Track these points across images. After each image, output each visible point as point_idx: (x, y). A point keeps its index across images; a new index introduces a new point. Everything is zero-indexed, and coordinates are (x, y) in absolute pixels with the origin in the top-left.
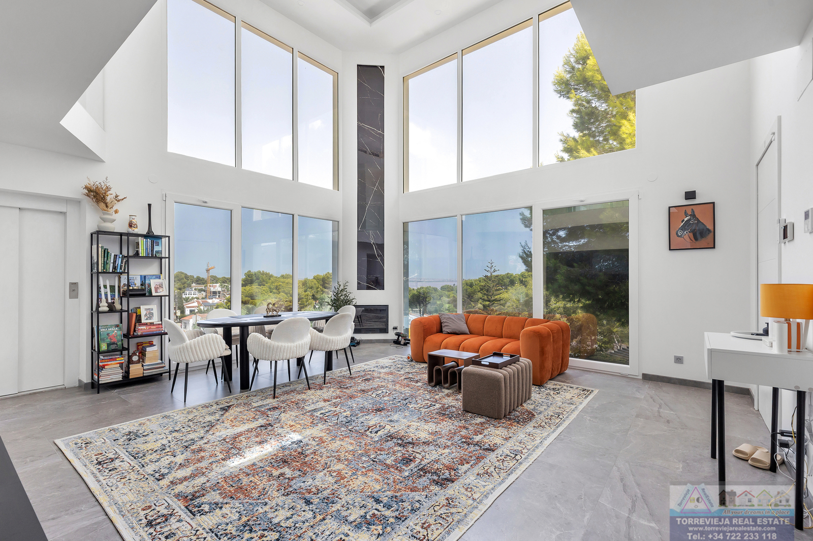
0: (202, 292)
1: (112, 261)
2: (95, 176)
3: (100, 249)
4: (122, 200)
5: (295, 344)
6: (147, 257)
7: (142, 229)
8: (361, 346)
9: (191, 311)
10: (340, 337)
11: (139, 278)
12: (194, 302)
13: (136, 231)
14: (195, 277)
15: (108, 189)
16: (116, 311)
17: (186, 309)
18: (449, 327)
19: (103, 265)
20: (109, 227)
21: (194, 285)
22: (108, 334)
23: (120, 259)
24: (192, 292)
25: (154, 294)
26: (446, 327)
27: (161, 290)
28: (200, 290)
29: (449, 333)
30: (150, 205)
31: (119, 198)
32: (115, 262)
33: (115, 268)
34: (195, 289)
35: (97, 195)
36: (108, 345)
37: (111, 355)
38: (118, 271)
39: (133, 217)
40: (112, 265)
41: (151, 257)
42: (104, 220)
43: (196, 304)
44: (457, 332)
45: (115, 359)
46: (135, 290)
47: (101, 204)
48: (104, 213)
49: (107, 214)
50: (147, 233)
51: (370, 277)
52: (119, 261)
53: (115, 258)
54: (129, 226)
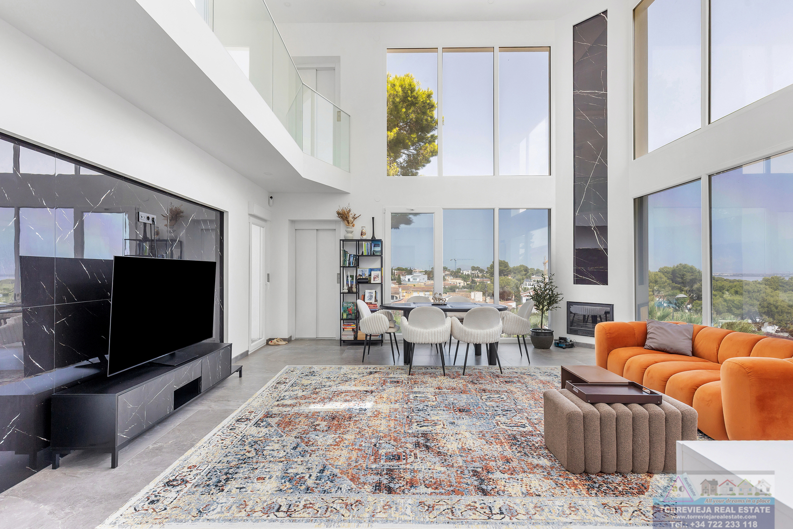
2: (341, 204)
3: (342, 251)
4: (359, 216)
5: (428, 330)
6: (367, 256)
7: (369, 236)
8: (575, 350)
9: (527, 300)
10: (482, 331)
11: (368, 270)
12: (530, 292)
13: (364, 237)
14: (535, 269)
15: (350, 211)
16: (353, 293)
17: (524, 298)
18: (654, 340)
20: (350, 236)
21: (534, 276)
22: (347, 308)
25: (372, 282)
26: (650, 340)
27: (377, 279)
29: (653, 349)
30: (373, 218)
31: (356, 216)
32: (349, 259)
33: (349, 264)
35: (344, 216)
36: (347, 315)
37: (349, 322)
39: (363, 228)
40: (348, 262)
41: (371, 255)
42: (348, 232)
44: (668, 349)
45: (350, 325)
46: (363, 279)
47: (346, 222)
48: (348, 228)
49: (349, 228)
50: (372, 238)
51: (591, 269)
52: (352, 259)
53: (350, 257)
54: (361, 234)
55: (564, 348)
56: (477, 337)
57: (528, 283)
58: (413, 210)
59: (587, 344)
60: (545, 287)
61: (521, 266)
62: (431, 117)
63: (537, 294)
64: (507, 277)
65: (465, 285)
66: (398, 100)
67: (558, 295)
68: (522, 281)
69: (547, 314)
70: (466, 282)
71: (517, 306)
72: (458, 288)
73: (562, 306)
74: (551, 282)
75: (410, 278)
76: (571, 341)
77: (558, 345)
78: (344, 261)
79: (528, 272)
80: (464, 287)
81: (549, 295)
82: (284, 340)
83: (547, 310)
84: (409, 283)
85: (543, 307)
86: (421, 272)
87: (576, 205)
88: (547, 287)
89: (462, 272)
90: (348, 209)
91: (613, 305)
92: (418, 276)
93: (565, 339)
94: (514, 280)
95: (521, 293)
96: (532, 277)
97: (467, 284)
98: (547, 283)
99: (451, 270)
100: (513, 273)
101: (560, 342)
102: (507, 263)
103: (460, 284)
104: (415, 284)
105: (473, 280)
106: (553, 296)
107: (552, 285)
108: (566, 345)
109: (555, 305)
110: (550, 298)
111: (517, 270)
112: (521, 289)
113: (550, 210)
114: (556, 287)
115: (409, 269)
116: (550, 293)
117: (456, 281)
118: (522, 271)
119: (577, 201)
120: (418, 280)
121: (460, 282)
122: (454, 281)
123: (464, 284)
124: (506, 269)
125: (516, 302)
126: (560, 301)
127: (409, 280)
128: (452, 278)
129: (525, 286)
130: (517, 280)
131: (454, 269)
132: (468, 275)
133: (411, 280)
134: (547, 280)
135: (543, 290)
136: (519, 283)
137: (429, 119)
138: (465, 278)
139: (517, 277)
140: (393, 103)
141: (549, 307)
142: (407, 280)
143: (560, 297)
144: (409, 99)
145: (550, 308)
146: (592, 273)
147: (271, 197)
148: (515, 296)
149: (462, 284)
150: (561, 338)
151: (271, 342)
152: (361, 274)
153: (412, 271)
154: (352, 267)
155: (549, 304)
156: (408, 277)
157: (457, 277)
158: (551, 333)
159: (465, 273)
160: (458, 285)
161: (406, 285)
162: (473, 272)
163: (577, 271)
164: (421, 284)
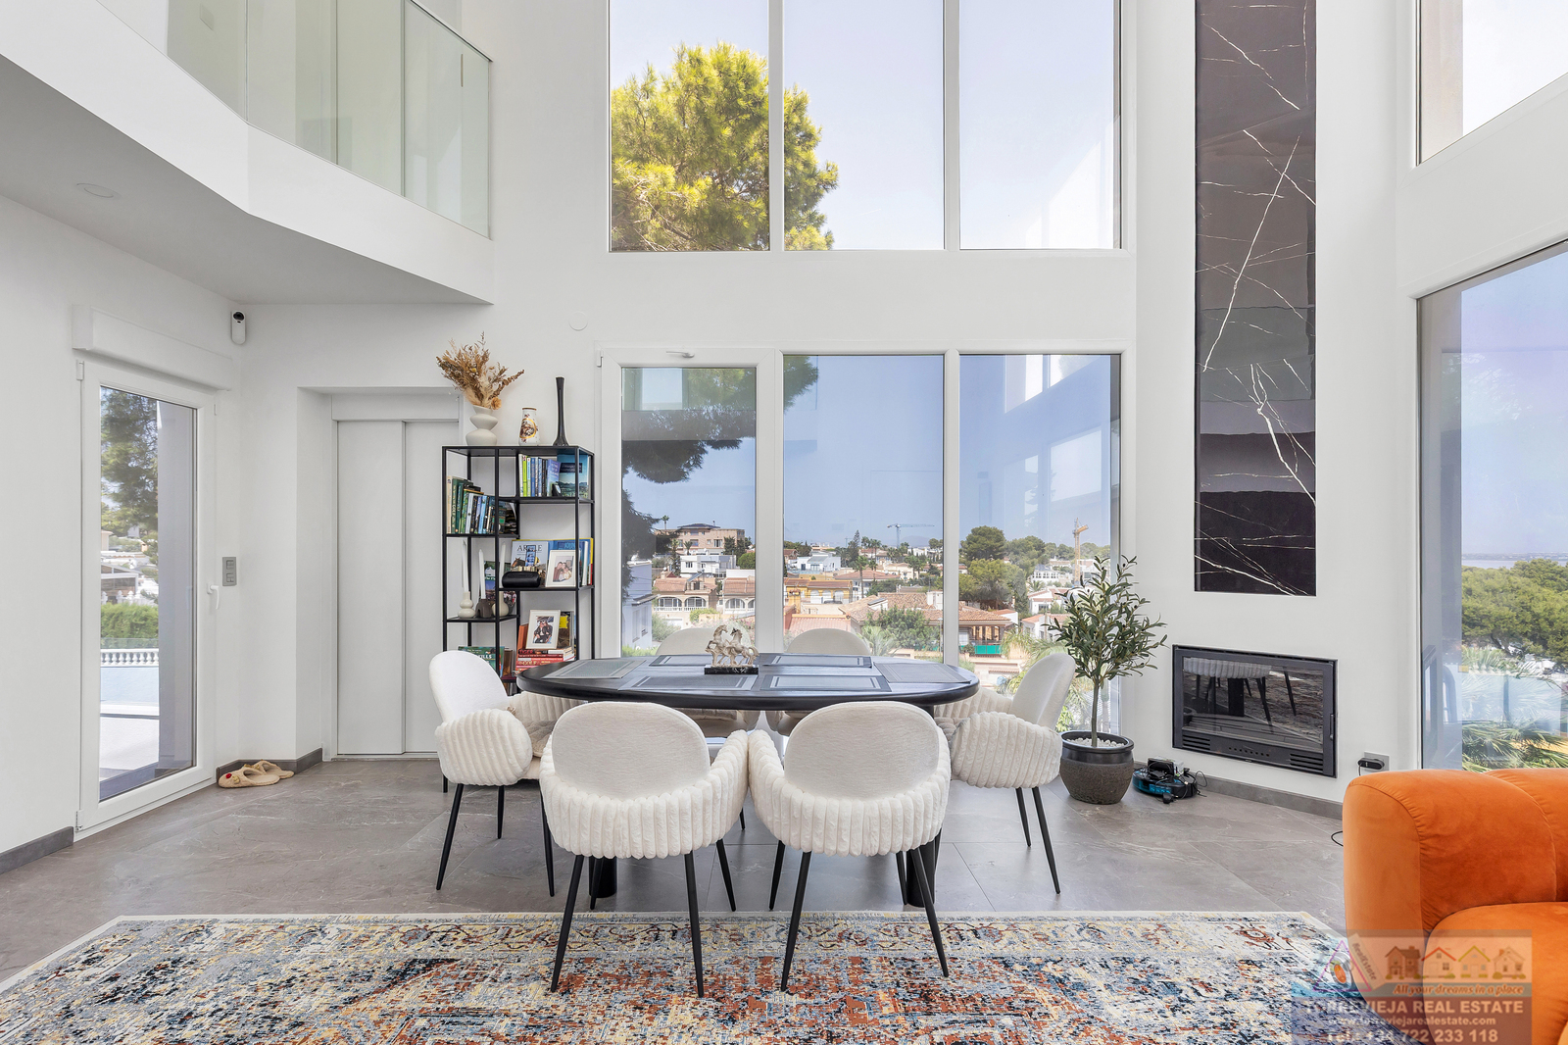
0: (1067, 574)
1: (470, 511)
2: (460, 338)
3: (449, 486)
4: (516, 377)
7: (549, 438)
9: (1041, 607)
11: (545, 547)
12: (1046, 592)
14: (1058, 546)
15: (485, 357)
17: (1034, 604)
19: (454, 519)
20: (486, 437)
21: (1055, 560)
23: (484, 505)
24: (1050, 573)
25: (549, 583)
28: (1063, 570)
30: (560, 382)
31: (507, 375)
32: (474, 511)
33: (474, 525)
34: (1055, 568)
35: (465, 374)
38: (480, 532)
39: (528, 412)
40: (469, 518)
41: (544, 497)
42: (479, 424)
43: (1049, 595)
46: (525, 574)
47: (470, 391)
48: (478, 411)
49: (482, 411)
50: (555, 444)
51: (1251, 542)
52: (482, 510)
53: (475, 504)
54: (522, 432)
55: (1166, 802)
56: (839, 829)
57: (1042, 573)
58: (687, 356)
59: (1239, 786)
60: (1106, 600)
61: (1029, 539)
62: (806, 164)
63: (1079, 624)
64: (1001, 562)
65: (917, 577)
66: (710, 102)
67: (1148, 626)
68: (1031, 569)
69: (1112, 686)
70: (918, 570)
71: (1020, 620)
72: (901, 583)
73: (1161, 660)
74: (1126, 585)
75: (805, 563)
76: (1186, 773)
77: (1144, 787)
78: (459, 515)
79: (1043, 551)
80: (913, 582)
81: (1119, 624)
82: (284, 765)
83: (1112, 674)
84: (802, 573)
85: (1099, 665)
86: (827, 551)
87: (1204, 339)
88: (1113, 599)
89: (910, 550)
90: (481, 353)
91: (1334, 662)
92: (822, 559)
93: (1165, 768)
94: (1014, 567)
95: (1028, 594)
96: (1052, 560)
97: (921, 576)
98: (1111, 588)
99: (889, 547)
100: (1012, 553)
101: (1153, 777)
102: (1001, 532)
103: (905, 574)
104: (814, 574)
105: (932, 568)
106: (1132, 632)
107: (1128, 595)
108: (1174, 790)
109: (1137, 660)
110: (1122, 636)
111: (1019, 548)
112: (1027, 585)
113: (1117, 358)
114: (1143, 601)
115: (804, 544)
116: (1123, 620)
117: (899, 568)
118: (1030, 549)
119: (1205, 327)
120: (821, 567)
121: (906, 572)
122: (894, 568)
123: (914, 574)
124: (999, 544)
125: (1019, 612)
126: (1155, 647)
127: (803, 566)
128: (890, 562)
129: (1037, 580)
130: (1021, 566)
131: (893, 544)
132: (923, 558)
133: (808, 566)
134: (1111, 579)
135: (1098, 608)
136: (1025, 573)
137: (801, 167)
138: (916, 563)
139: (1021, 561)
140: (700, 111)
141: (1117, 665)
142: (799, 567)
143: (1158, 633)
144: (741, 102)
145: (1121, 668)
146: (1258, 555)
147: (239, 316)
148: (1017, 601)
149: (910, 576)
150: (1154, 765)
151: (229, 776)
152: (523, 558)
153: (810, 548)
154: (483, 535)
155: (1120, 656)
156: (801, 561)
157: (900, 561)
158: (1125, 753)
159: (917, 552)
160: (902, 577)
161: (797, 576)
162: (933, 551)
163: (1205, 548)
164: (828, 574)
